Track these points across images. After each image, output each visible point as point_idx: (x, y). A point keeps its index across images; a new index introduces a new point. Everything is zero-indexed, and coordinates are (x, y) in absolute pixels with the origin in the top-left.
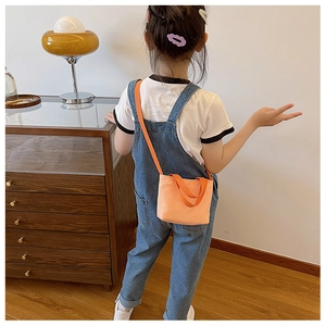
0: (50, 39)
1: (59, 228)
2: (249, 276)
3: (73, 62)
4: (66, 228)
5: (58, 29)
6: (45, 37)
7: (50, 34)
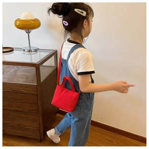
0: (18, 22)
1: (16, 109)
2: (110, 141)
3: (28, 33)
4: (20, 109)
5: (22, 18)
6: (16, 21)
7: (19, 20)
